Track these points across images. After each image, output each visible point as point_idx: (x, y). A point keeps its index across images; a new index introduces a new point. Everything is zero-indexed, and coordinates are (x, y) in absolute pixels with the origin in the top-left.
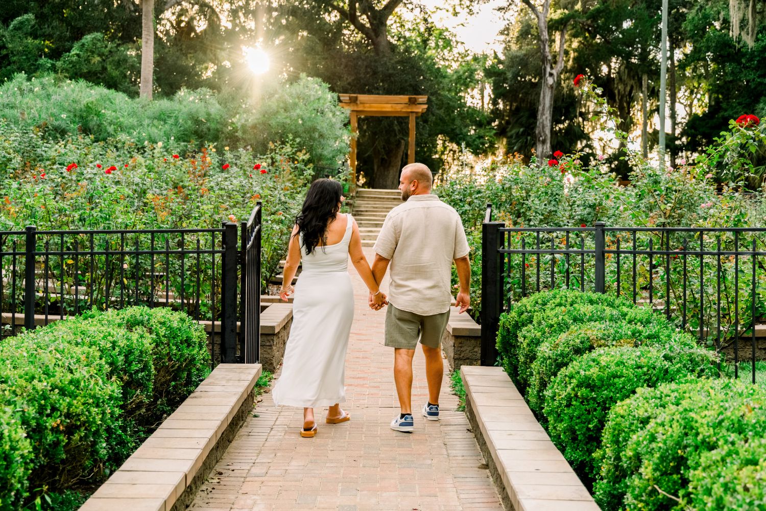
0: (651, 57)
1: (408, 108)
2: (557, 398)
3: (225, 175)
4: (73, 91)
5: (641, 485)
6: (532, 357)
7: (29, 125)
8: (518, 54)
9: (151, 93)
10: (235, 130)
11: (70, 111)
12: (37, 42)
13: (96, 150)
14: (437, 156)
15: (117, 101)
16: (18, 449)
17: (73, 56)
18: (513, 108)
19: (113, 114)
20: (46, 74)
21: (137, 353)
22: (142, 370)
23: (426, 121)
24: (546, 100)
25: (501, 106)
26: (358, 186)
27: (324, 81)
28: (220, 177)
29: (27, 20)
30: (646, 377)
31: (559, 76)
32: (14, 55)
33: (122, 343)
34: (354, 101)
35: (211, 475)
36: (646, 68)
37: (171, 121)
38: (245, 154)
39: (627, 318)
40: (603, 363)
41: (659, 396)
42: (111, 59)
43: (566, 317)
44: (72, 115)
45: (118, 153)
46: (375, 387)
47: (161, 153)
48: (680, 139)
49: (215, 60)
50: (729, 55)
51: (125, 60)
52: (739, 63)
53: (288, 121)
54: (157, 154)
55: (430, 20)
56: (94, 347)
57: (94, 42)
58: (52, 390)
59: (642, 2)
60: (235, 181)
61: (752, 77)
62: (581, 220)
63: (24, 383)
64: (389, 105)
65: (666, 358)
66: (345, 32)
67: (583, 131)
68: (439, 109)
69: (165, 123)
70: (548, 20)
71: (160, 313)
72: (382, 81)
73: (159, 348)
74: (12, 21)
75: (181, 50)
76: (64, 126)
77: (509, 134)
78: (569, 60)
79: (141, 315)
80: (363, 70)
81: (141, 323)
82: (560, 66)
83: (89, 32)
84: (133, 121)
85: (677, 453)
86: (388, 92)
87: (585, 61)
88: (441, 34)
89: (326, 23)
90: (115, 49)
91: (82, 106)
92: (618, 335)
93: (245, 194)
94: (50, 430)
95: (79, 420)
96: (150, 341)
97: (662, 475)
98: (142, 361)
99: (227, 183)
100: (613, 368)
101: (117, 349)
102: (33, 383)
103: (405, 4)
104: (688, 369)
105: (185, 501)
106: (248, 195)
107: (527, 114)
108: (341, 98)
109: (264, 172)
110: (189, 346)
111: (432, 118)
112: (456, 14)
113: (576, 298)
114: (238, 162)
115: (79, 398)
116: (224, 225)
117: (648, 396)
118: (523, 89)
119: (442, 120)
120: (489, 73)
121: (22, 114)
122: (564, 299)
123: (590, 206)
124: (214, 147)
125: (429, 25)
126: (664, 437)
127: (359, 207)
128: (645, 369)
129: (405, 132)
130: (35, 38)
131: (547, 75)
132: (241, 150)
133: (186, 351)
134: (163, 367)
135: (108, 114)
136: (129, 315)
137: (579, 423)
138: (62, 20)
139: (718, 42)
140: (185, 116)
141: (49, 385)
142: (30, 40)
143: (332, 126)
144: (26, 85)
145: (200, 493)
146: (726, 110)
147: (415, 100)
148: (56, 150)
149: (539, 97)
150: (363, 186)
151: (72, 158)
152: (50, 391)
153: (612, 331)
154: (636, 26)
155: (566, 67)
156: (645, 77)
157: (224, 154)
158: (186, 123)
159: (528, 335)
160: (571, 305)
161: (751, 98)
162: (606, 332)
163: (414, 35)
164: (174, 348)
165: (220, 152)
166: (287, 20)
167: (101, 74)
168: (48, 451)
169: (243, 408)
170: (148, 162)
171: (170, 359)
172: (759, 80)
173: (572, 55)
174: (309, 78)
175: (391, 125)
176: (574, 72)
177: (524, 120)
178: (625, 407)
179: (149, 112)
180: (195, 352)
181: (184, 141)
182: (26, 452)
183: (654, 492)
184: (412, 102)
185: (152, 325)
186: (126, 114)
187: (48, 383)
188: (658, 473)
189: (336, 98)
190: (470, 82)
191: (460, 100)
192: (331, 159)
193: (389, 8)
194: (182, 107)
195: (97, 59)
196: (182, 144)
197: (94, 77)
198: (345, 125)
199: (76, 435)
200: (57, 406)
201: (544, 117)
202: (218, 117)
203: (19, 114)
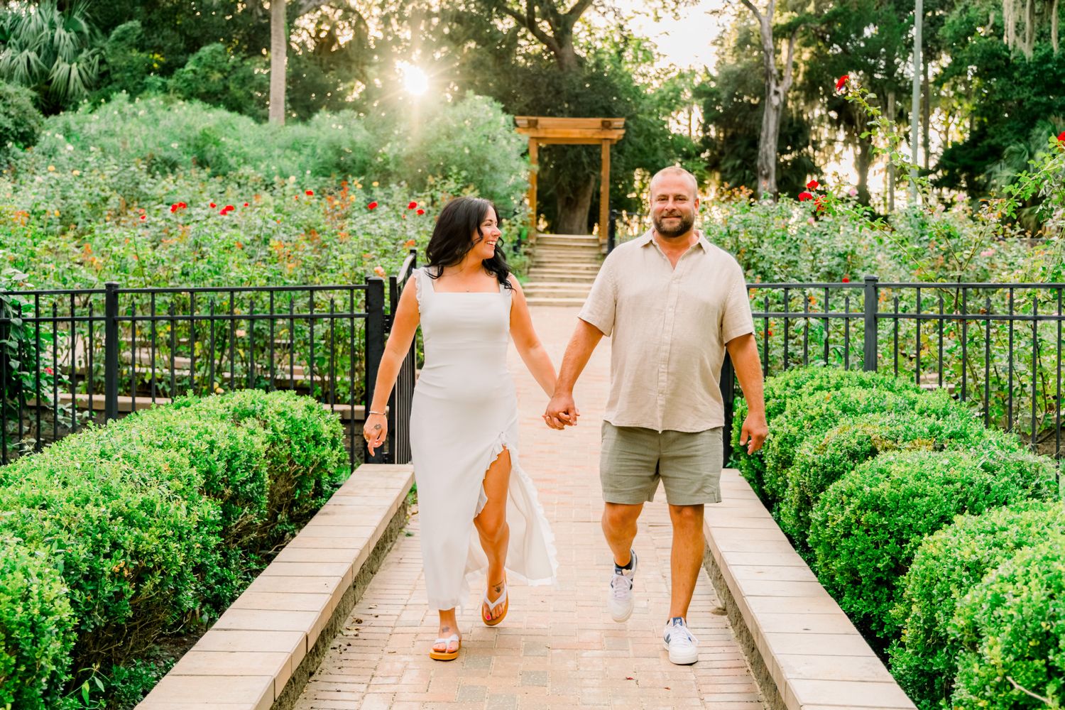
0: (899, 70)
1: (600, 133)
2: (830, 524)
3: (371, 216)
4: (186, 114)
5: (982, 674)
6: (787, 462)
7: (132, 157)
8: (735, 69)
9: (283, 116)
10: (387, 162)
11: (182, 140)
12: (144, 55)
13: (213, 187)
14: (634, 195)
15: (241, 127)
16: (52, 614)
17: (188, 72)
18: (729, 134)
19: (236, 142)
20: (152, 93)
21: (244, 457)
22: (252, 480)
23: (620, 152)
24: (770, 126)
25: (713, 133)
26: (538, 231)
27: (495, 101)
28: (364, 218)
29: (132, 28)
30: (960, 497)
31: (786, 96)
32: (117, 72)
33: (223, 443)
34: (533, 125)
35: (347, 624)
36: (894, 85)
37: (307, 151)
38: (399, 192)
39: (917, 407)
40: (895, 476)
41: (989, 529)
42: (234, 76)
43: (832, 407)
44: (184, 144)
45: (240, 191)
46: (565, 493)
47: (294, 190)
48: (935, 173)
49: (363, 77)
50: (998, 67)
51: (252, 77)
52: (1010, 78)
53: (451, 150)
54: (288, 192)
55: (626, 27)
56: (184, 449)
57: (213, 55)
58: (114, 518)
59: (889, 3)
60: (384, 224)
61: (1026, 95)
62: (829, 273)
63: (73, 509)
64: (577, 131)
65: (986, 468)
66: (522, 42)
67: (814, 163)
68: (638, 136)
69: (300, 154)
70: (773, 25)
71: (280, 399)
72: (568, 102)
73: (277, 448)
74: (114, 29)
75: (321, 65)
76: (175, 158)
77: (723, 168)
78: (798, 76)
79: (253, 403)
80: (543, 89)
81: (253, 414)
82: (787, 82)
83: (208, 43)
84: (260, 151)
85: (1040, 626)
86: (575, 114)
87: (819, 76)
88: (639, 44)
89: (498, 32)
90: (239, 64)
91: (198, 133)
92: (910, 433)
93: (396, 240)
94: (110, 577)
95: (152, 560)
96: (263, 439)
97: (1016, 660)
98: (252, 467)
99: (373, 226)
100: (912, 484)
101: (216, 452)
102: (86, 508)
103: (596, 7)
104: (1018, 484)
105: (307, 667)
106: (401, 242)
107: (745, 143)
108: (518, 122)
109: (421, 212)
110: (317, 444)
111: (629, 148)
112: (658, 19)
113: (842, 379)
114: (390, 201)
115: (153, 529)
116: (367, 280)
117: (973, 529)
118: (740, 111)
119: (640, 150)
120: (699, 93)
121: (124, 143)
122: (825, 380)
123: (840, 255)
124: (360, 183)
125: (625, 34)
126: (1017, 600)
127: (540, 257)
128: (958, 485)
129: (597, 165)
130: (142, 50)
131: (772, 93)
132: (393, 185)
133: (313, 452)
134: (281, 473)
135: (229, 142)
136: (237, 403)
137: (864, 561)
138: (175, 28)
139: (984, 51)
140: (324, 145)
141: (110, 510)
142: (135, 53)
143: (506, 156)
144: (128, 107)
145: (331, 651)
146: (993, 137)
147: (610, 124)
148: (163, 187)
149: (761, 121)
150: (544, 231)
151: (182, 197)
152: (111, 519)
153: (901, 428)
154: (881, 33)
155: (794, 84)
156: (891, 96)
157: (372, 191)
158: (325, 153)
159: (779, 430)
160: (837, 389)
161: (1024, 121)
162: (893, 429)
163: (607, 46)
164: (297, 447)
165: (367, 188)
166: (450, 28)
167: (223, 94)
168: (106, 607)
169: (393, 525)
170: (278, 201)
171: (292, 463)
172: (1035, 99)
173: (802, 68)
174: (478, 97)
175: (578, 156)
176: (805, 90)
177: (742, 150)
178: (939, 544)
179: (280, 141)
180: (325, 452)
181: (324, 176)
182: (65, 616)
183: (1003, 685)
184: (606, 126)
185: (267, 417)
186: (251, 142)
187: (108, 508)
188: (1012, 657)
189: (511, 122)
190: (676, 103)
191: (663, 126)
192: (505, 198)
193: (577, 11)
194: (320, 133)
195: (217, 76)
196: (321, 179)
197: (212, 98)
198: (523, 155)
199: (148, 583)
200: (120, 541)
201: (768, 146)
202: (365, 146)
203: (120, 144)
